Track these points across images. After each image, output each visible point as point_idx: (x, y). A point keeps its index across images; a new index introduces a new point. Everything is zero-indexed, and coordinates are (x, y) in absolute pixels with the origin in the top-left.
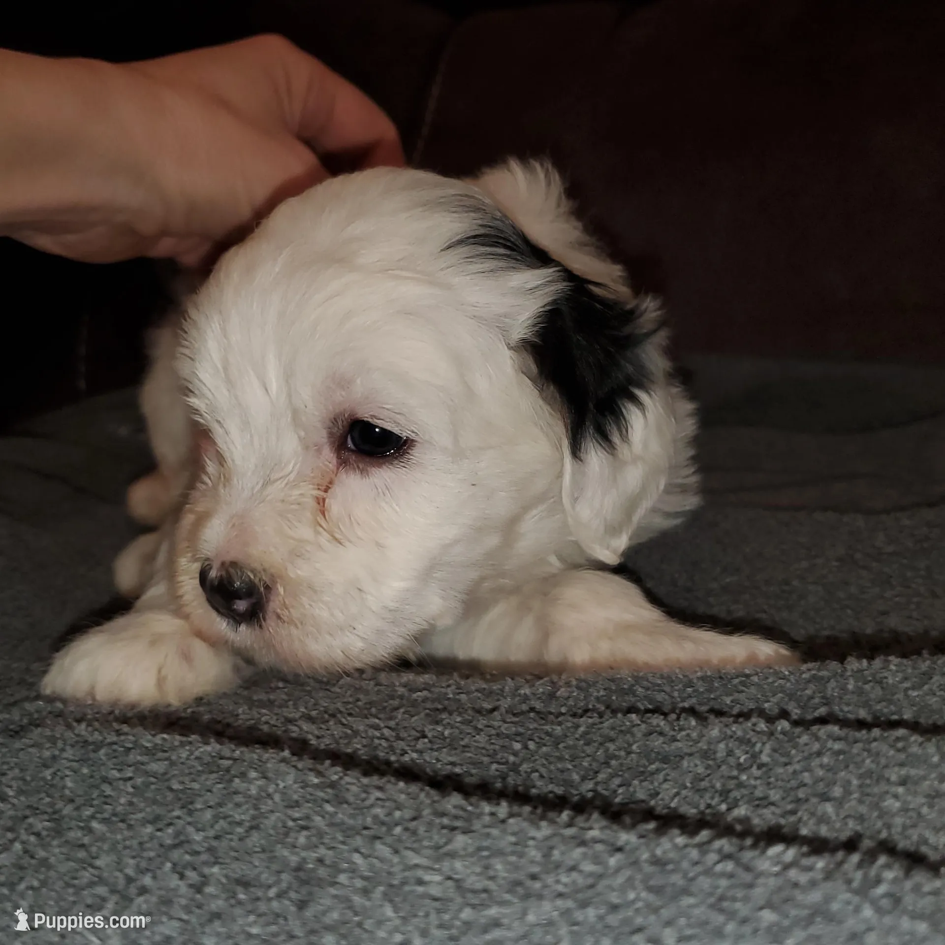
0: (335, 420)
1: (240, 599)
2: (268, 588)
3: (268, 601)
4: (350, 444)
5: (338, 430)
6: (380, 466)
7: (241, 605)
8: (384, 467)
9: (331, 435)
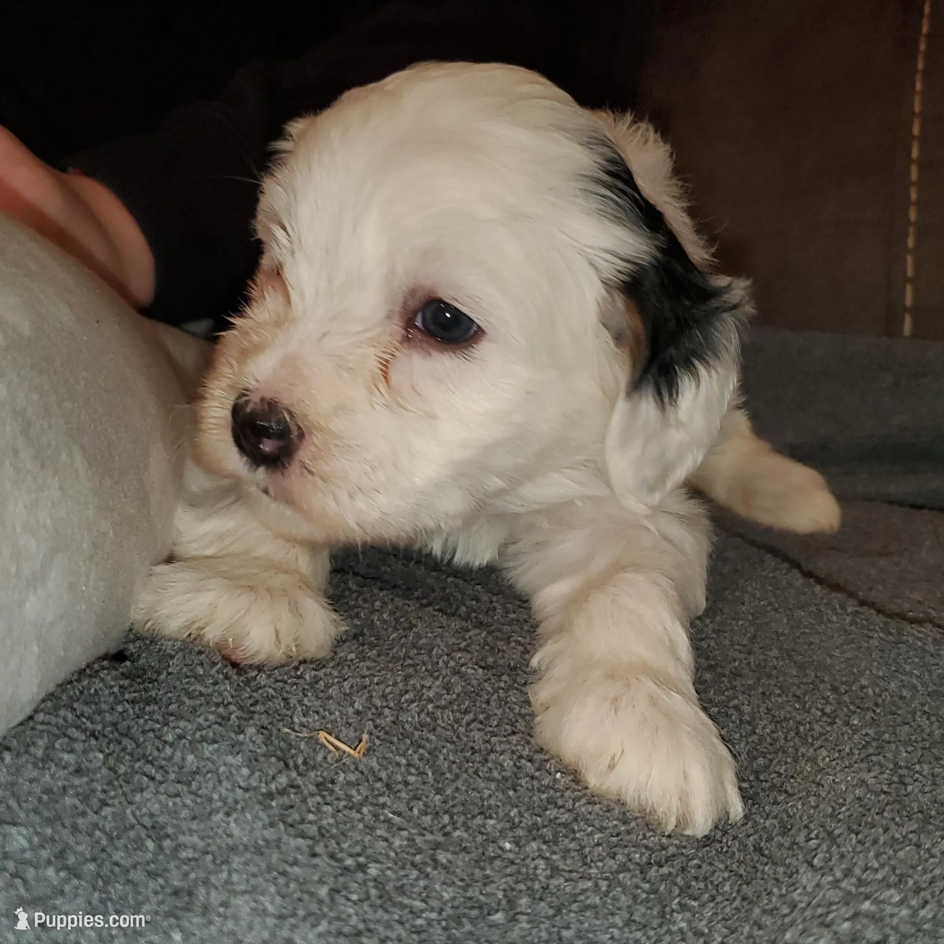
0: (413, 292)
1: (269, 438)
2: (301, 435)
3: (297, 448)
4: (419, 323)
5: (413, 304)
6: (442, 350)
7: (268, 446)
8: (446, 353)
9: (405, 306)
